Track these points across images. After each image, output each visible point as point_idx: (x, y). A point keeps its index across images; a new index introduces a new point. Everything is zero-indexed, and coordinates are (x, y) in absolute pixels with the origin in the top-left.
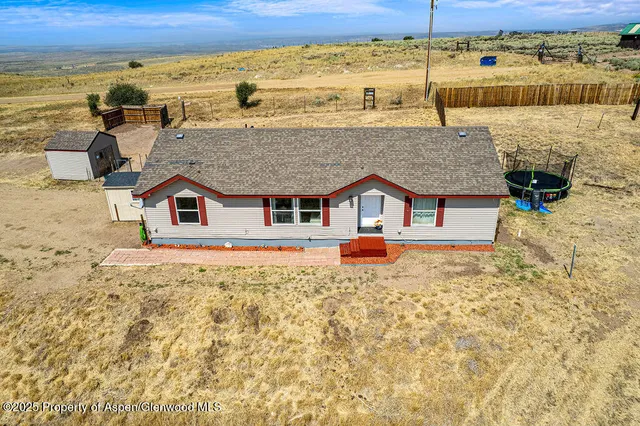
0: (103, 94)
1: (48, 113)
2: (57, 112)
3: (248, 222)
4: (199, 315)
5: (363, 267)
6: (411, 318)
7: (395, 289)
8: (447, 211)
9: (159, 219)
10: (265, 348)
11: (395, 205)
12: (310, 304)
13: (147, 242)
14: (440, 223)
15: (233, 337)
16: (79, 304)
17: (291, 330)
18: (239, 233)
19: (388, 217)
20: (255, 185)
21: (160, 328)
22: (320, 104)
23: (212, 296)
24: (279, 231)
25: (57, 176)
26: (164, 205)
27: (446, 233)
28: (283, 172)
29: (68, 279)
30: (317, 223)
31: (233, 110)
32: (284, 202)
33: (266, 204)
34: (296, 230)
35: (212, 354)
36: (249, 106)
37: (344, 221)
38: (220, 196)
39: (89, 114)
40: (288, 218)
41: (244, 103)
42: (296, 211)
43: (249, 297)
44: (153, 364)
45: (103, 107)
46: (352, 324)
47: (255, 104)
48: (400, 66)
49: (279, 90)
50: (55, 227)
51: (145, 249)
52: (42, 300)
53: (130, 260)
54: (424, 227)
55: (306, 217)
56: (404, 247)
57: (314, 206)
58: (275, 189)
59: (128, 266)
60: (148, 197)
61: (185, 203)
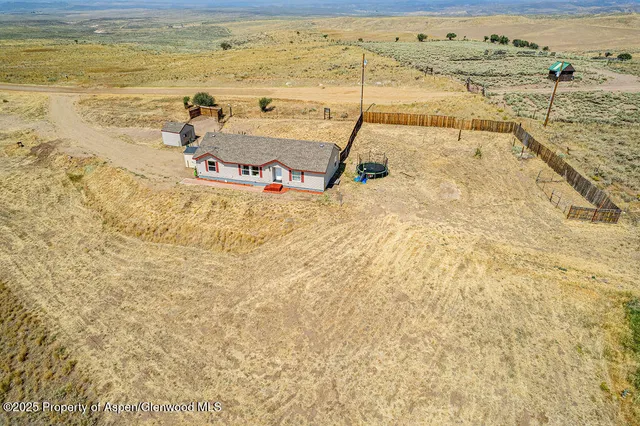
0: (192, 97)
1: (164, 104)
2: (168, 104)
3: (232, 173)
4: (208, 202)
5: (275, 195)
6: (275, 211)
7: (275, 201)
8: (305, 176)
9: (202, 168)
10: (226, 213)
11: (285, 173)
12: (245, 203)
13: (197, 177)
14: (303, 181)
15: (217, 210)
16: (171, 195)
17: (236, 210)
18: (230, 177)
19: (283, 176)
20: (236, 159)
21: (195, 204)
22: (304, 113)
23: (214, 197)
24: (244, 178)
25: (166, 143)
26: (203, 163)
27: (303, 186)
28: (248, 155)
29: (168, 186)
30: (258, 176)
31: (257, 113)
32: (246, 167)
33: (239, 167)
34: (251, 177)
35: (209, 214)
36: (266, 110)
37: (267, 176)
38: (222, 162)
39: (183, 106)
40: (247, 173)
41: (264, 109)
42: (250, 171)
43: (225, 199)
44: (191, 214)
45: (190, 103)
46: (255, 211)
47: (270, 109)
48: (379, 83)
49: (287, 100)
50: (163, 167)
51: (196, 180)
52: (159, 192)
53: (190, 183)
54: (296, 183)
55: (255, 174)
56: (290, 189)
57: (257, 169)
58: (243, 162)
59: (188, 185)
60: (198, 159)
61: (211, 163)
